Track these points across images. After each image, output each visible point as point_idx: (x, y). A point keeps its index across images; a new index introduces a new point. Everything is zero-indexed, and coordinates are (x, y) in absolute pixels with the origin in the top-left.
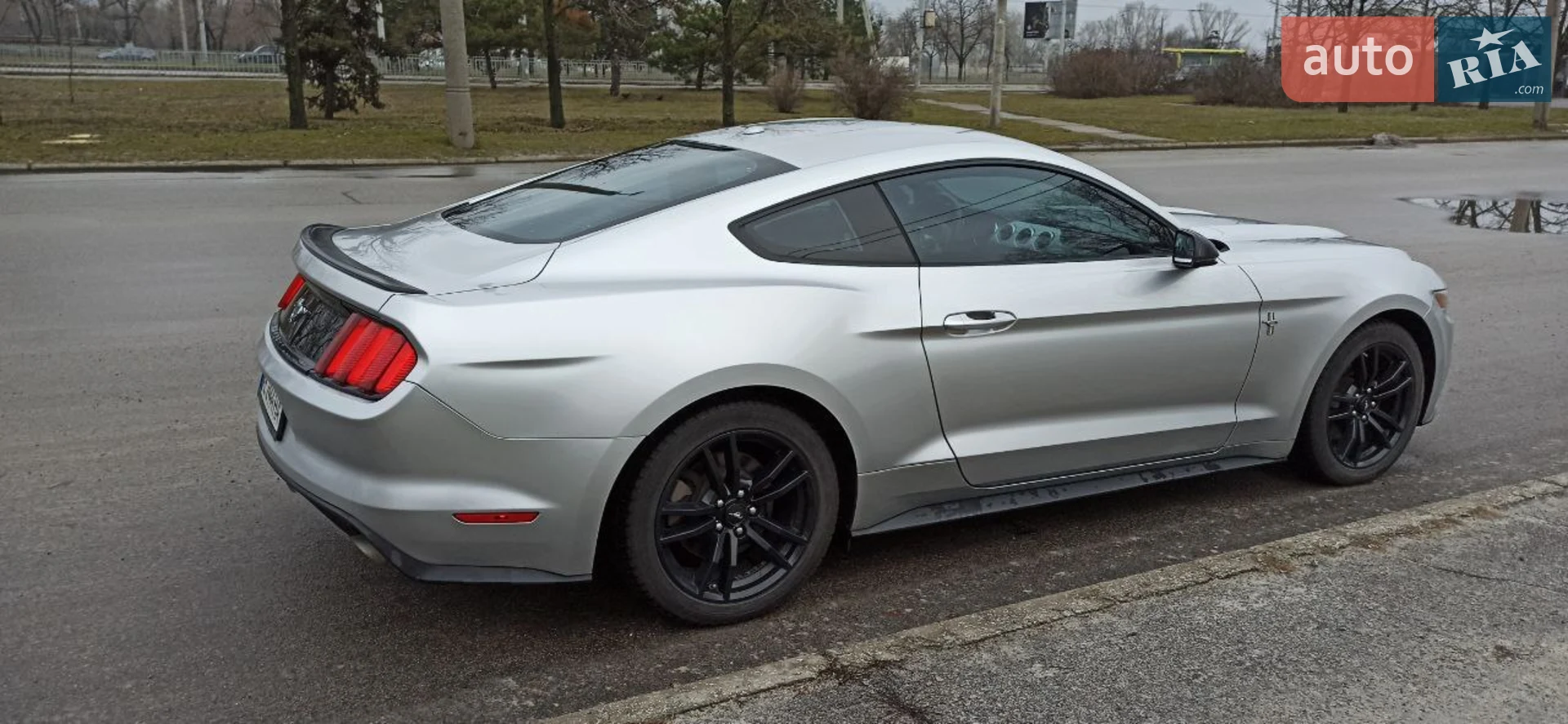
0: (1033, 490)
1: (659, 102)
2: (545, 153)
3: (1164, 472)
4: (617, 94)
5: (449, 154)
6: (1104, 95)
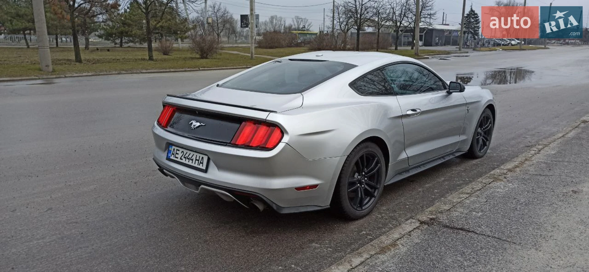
0: (419, 166)
1: (108, 52)
2: (85, 73)
3: (445, 158)
4: (88, 49)
5: (41, 74)
6: (276, 47)
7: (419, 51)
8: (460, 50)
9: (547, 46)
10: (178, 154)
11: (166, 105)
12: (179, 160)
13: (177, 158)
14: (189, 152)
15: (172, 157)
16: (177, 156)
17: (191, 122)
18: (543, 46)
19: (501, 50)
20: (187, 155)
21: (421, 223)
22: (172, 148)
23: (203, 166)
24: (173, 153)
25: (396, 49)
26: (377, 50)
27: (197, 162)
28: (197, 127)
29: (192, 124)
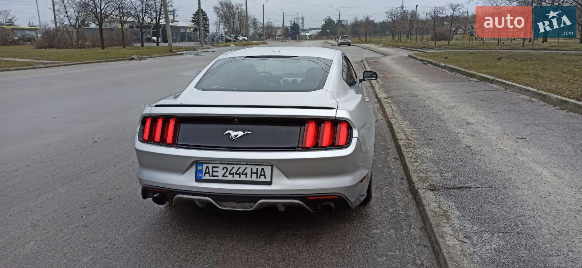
7: (173, 47)
8: (202, 46)
9: (265, 42)
10: (217, 172)
12: (221, 178)
13: (218, 176)
14: (236, 167)
15: (207, 177)
16: (215, 174)
17: (227, 132)
18: (263, 42)
19: (233, 45)
20: (234, 170)
21: (430, 190)
22: (202, 166)
23: (265, 178)
24: (207, 171)
25: (143, 45)
26: (124, 47)
27: (254, 176)
28: (240, 137)
29: (229, 134)
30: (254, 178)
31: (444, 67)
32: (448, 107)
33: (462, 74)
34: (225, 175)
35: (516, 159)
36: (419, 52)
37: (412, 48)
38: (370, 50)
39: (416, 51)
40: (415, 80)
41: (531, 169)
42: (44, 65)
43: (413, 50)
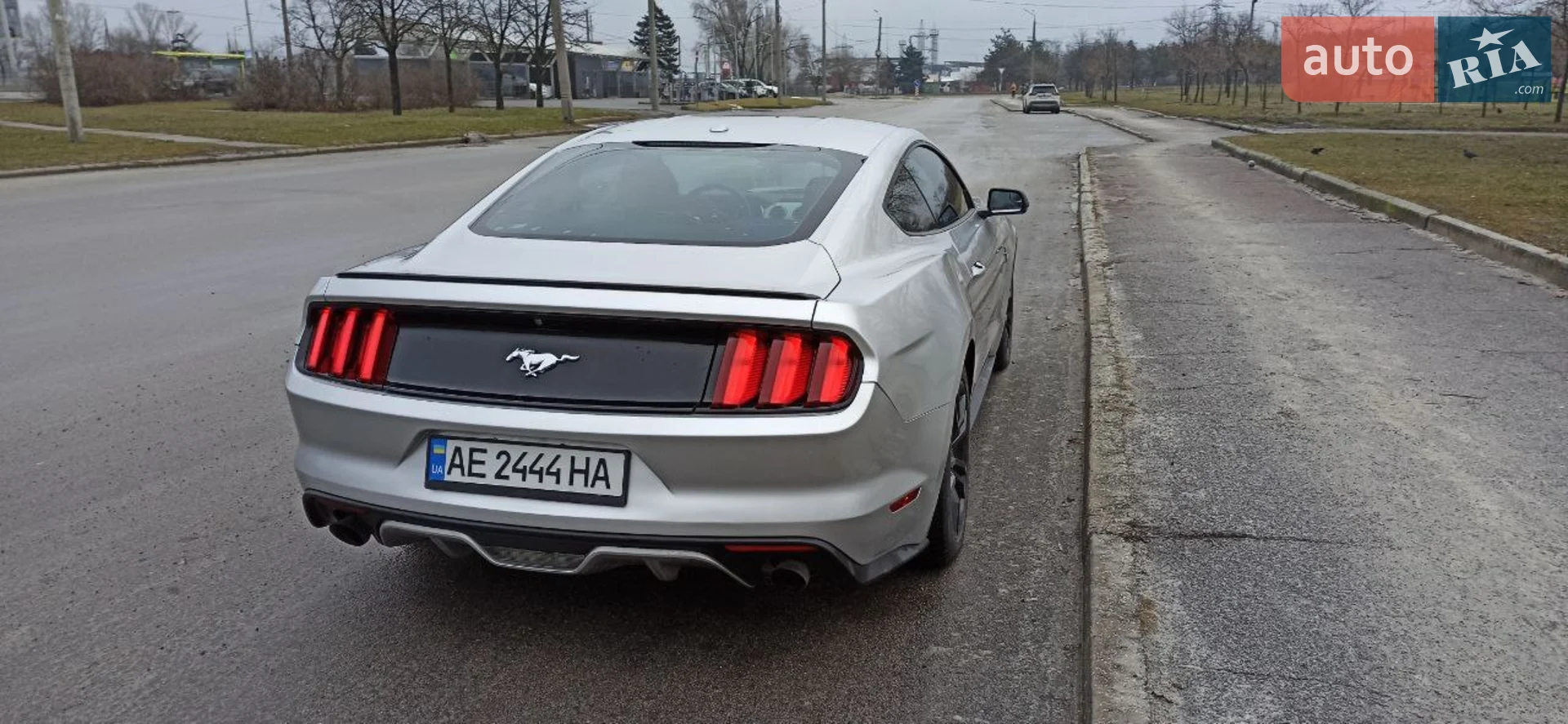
7: (573, 114)
8: (655, 109)
9: (827, 100)
10: (482, 463)
11: (315, 310)
12: (491, 480)
13: (483, 476)
15: (456, 476)
16: (476, 469)
17: (515, 354)
18: (820, 99)
19: (739, 107)
20: (527, 462)
21: (1127, 539)
22: (446, 446)
23: (608, 486)
24: (457, 461)
25: (500, 106)
26: (451, 110)
27: (579, 479)
28: (547, 370)
29: (519, 359)
30: (579, 487)
31: (1302, 178)
32: (1273, 293)
33: (1349, 200)
34: (504, 473)
35: (1415, 457)
36: (1245, 133)
37: (1229, 120)
38: (1110, 125)
39: (1239, 129)
40: (1207, 213)
41: (1449, 488)
42: (238, 153)
43: (1232, 128)
